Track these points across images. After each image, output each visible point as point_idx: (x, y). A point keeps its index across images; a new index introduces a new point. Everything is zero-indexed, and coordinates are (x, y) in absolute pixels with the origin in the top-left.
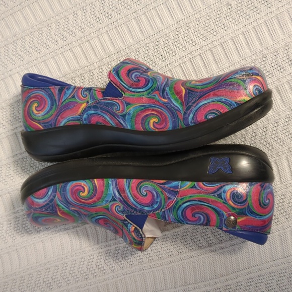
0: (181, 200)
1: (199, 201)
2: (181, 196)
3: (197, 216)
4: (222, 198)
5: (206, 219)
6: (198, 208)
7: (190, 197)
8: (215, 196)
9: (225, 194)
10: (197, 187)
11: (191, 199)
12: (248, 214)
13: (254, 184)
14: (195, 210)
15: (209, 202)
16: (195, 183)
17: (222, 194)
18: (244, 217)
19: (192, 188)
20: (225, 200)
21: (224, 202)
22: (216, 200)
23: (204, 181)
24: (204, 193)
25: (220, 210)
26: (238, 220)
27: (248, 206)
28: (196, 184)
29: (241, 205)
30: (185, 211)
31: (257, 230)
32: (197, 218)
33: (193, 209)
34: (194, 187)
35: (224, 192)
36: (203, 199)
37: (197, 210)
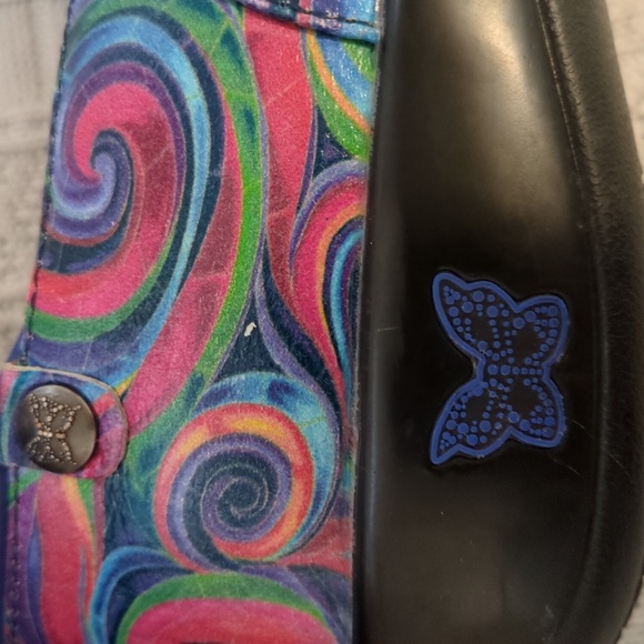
0: (228, 39)
1: (213, 184)
2: (254, 39)
3: (105, 169)
4: (229, 369)
5: (80, 237)
6: (160, 176)
7: (249, 118)
8: (252, 317)
9: (261, 400)
10: (325, 177)
11: (234, 124)
12: (114, 556)
13: (335, 622)
14: (147, 159)
15: (205, 268)
16: (358, 163)
17: (266, 377)
18: (96, 527)
19: (323, 128)
20: (215, 397)
21: (198, 383)
22: (217, 325)
23: (370, 236)
24: (279, 225)
25: (145, 349)
26: (70, 486)
27: (168, 570)
28: (350, 165)
29: (180, 521)
30: (138, 75)
31: (16, 606)
32: (85, 168)
33: (150, 137)
34: (327, 149)
35: (278, 392)
36: (228, 223)
37: (141, 172)
